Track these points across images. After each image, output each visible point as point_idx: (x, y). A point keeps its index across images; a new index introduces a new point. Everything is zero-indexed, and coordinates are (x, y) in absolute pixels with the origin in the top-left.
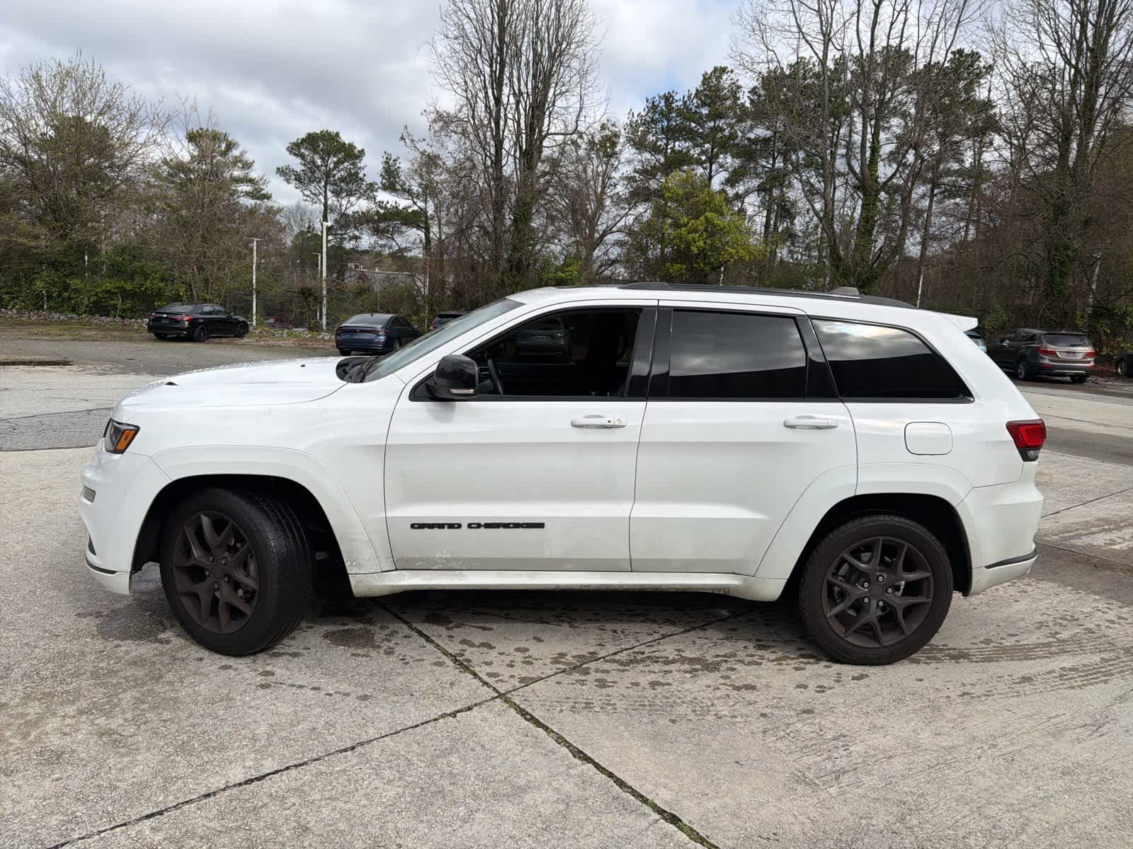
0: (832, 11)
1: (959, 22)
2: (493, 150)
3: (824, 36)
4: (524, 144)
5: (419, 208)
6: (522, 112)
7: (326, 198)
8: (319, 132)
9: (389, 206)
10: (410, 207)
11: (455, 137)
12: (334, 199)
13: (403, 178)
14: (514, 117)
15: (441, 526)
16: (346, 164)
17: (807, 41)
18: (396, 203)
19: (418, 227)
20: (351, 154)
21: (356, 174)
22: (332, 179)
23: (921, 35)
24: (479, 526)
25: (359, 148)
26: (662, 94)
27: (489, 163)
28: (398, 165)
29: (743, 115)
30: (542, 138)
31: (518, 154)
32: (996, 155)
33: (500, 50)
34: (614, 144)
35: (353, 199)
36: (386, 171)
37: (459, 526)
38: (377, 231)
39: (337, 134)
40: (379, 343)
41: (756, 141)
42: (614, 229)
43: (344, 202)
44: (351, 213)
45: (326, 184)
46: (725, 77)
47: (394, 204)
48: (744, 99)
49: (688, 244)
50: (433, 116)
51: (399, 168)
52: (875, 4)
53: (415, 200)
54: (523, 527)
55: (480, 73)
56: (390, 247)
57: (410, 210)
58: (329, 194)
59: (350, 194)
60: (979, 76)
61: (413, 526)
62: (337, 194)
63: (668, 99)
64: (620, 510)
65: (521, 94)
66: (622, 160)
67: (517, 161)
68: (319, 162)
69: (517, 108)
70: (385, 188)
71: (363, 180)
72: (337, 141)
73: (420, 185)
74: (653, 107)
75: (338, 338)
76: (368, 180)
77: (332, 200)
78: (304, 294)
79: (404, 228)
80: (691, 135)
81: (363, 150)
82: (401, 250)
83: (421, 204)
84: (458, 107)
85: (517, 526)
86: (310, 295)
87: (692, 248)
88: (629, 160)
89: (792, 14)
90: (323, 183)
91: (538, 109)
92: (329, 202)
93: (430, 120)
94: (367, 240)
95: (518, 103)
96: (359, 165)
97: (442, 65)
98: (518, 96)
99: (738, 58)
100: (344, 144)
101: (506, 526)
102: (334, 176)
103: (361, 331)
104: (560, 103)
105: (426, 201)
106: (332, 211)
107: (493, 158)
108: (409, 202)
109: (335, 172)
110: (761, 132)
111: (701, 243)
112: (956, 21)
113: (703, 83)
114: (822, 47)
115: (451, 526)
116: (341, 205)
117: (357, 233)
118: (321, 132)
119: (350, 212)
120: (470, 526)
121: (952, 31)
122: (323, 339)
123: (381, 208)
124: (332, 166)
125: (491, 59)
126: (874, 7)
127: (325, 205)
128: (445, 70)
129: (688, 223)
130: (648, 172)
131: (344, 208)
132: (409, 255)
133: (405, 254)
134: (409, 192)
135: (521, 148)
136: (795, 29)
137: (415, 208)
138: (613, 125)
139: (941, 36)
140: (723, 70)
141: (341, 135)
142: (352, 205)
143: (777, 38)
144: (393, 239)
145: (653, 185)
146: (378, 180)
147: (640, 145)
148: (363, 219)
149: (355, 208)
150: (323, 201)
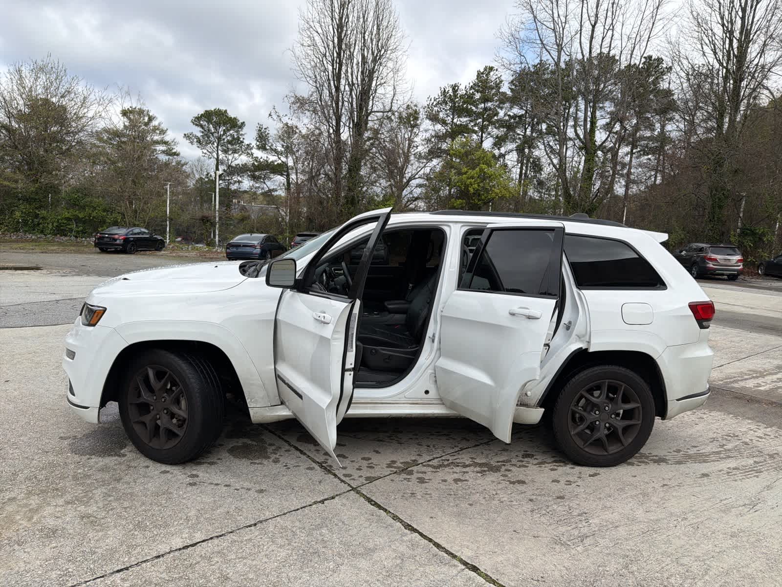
0: (563, 29)
1: (649, 38)
2: (334, 123)
3: (558, 46)
4: (356, 118)
5: (282, 162)
6: (354, 96)
7: (218, 154)
8: (213, 110)
9: (262, 160)
10: (276, 161)
11: (308, 114)
12: (223, 155)
13: (271, 141)
14: (349, 100)
16: (231, 132)
17: (546, 49)
18: (267, 157)
19: (282, 175)
20: (234, 124)
21: (238, 138)
22: (222, 142)
23: (623, 46)
25: (241, 121)
26: (451, 84)
27: (331, 131)
28: (267, 131)
29: (503, 99)
30: (368, 115)
31: (351, 125)
32: (674, 128)
33: (339, 54)
34: (416, 119)
35: (236, 155)
36: (259, 137)
38: (254, 178)
39: (226, 111)
40: (256, 254)
41: (515, 117)
42: (417, 176)
43: (230, 157)
45: (218, 145)
46: (492, 73)
47: (265, 159)
49: (467, 186)
50: (293, 99)
51: (268, 134)
52: (591, 25)
53: (280, 156)
55: (326, 70)
56: (263, 189)
57: (276, 163)
58: (220, 152)
59: (235, 151)
60: (663, 73)
62: (226, 152)
63: (455, 88)
65: (353, 84)
66: (421, 129)
67: (351, 130)
68: (213, 130)
69: (351, 94)
70: (259, 148)
71: (243, 142)
72: (226, 116)
73: (283, 146)
74: (444, 93)
75: (228, 250)
76: (246, 142)
78: (203, 220)
79: (272, 176)
80: (469, 113)
81: (244, 122)
82: (270, 191)
83: (283, 159)
84: (310, 93)
86: (208, 221)
87: (470, 189)
88: (427, 128)
89: (536, 31)
90: (216, 145)
91: (365, 94)
92: (220, 157)
93: (290, 102)
94: (247, 184)
95: (351, 90)
96: (241, 133)
97: (299, 64)
98: (351, 85)
99: (500, 61)
100: (231, 118)
102: (224, 139)
103: (244, 246)
104: (380, 90)
105: (287, 157)
106: (222, 164)
107: (334, 128)
108: (275, 158)
109: (224, 137)
111: (476, 186)
112: (648, 36)
114: (556, 54)
116: (228, 160)
117: (240, 179)
118: (215, 110)
119: (233, 164)
121: (644, 44)
122: (216, 251)
123: (257, 161)
124: (222, 133)
125: (333, 60)
126: (591, 27)
127: (217, 159)
128: (301, 68)
129: (467, 172)
130: (440, 138)
131: (230, 162)
132: (275, 194)
133: (273, 193)
134: (276, 151)
135: (353, 121)
136: (539, 42)
137: (280, 162)
138: (416, 106)
139: (637, 47)
140: (491, 69)
141: (228, 112)
142: (236, 159)
143: (526, 47)
144: (265, 183)
145: (444, 146)
146: (254, 143)
147: (434, 118)
148: (242, 170)
149: (237, 162)
150: (216, 156)
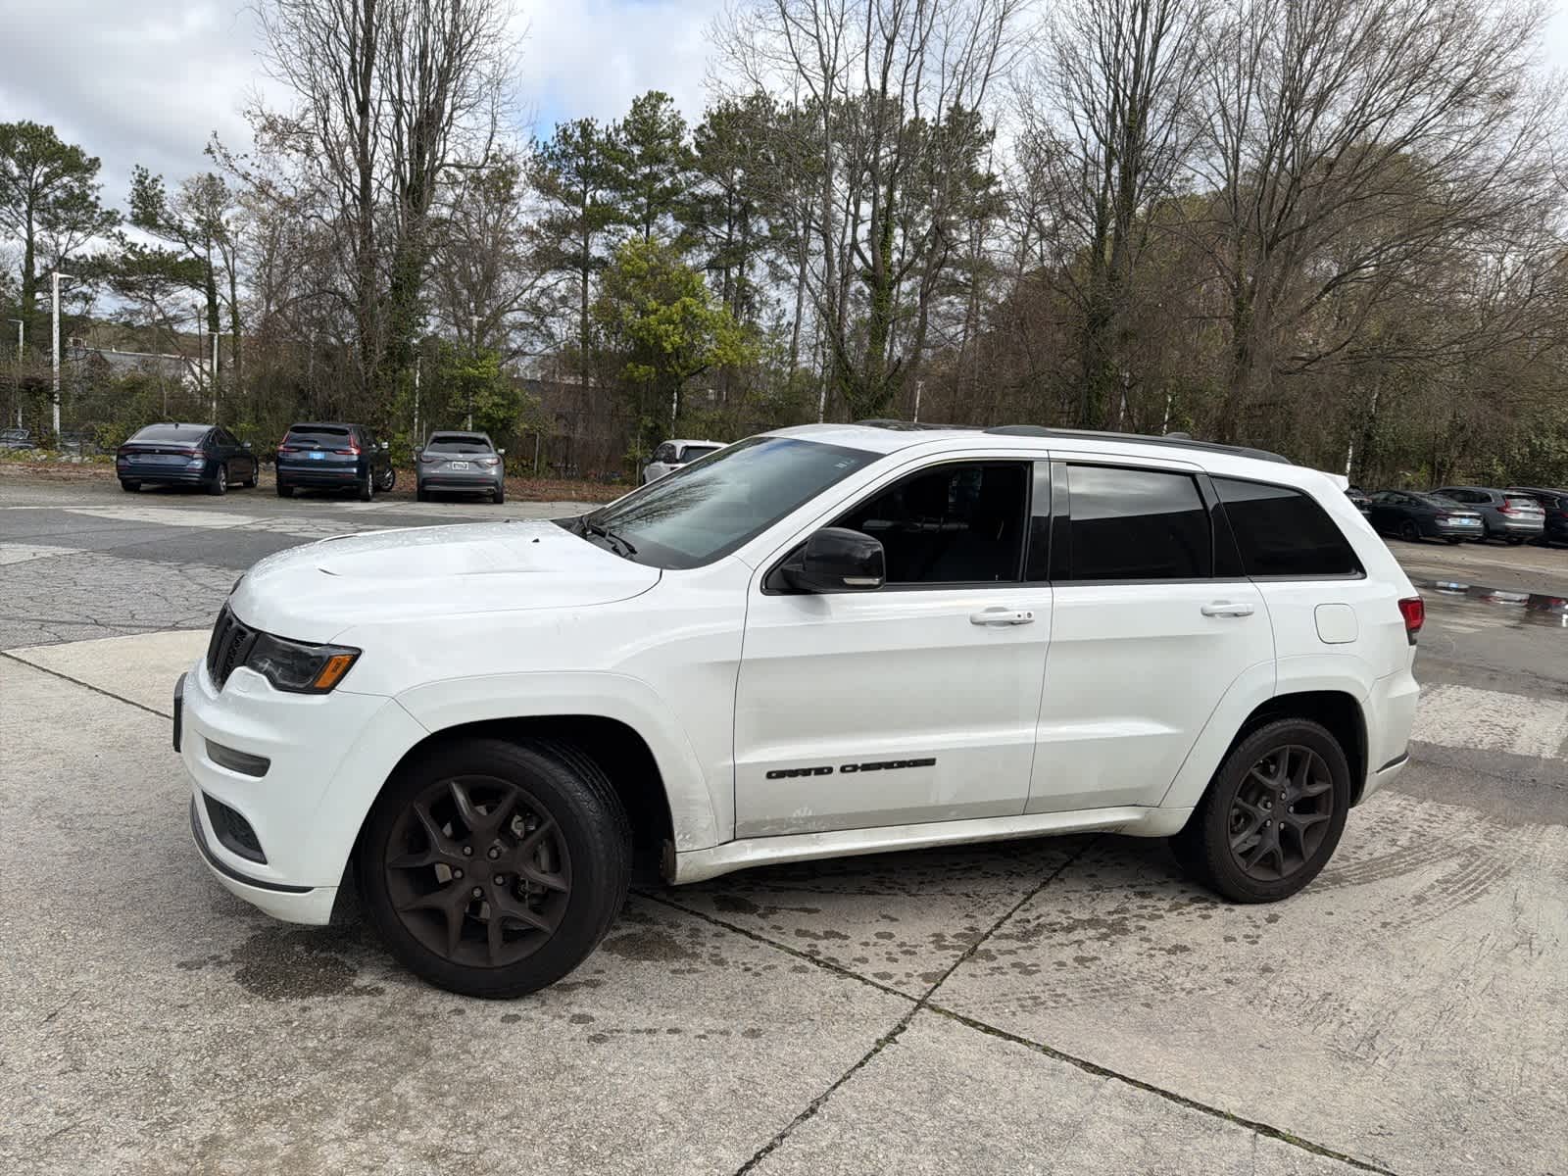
0: (837, 39)
1: (987, 75)
2: (357, 181)
3: (825, 70)
4: (408, 175)
5: (196, 255)
6: (405, 128)
7: (30, 230)
8: (15, 124)
9: (147, 251)
10: (180, 253)
11: (295, 156)
12: (44, 233)
13: (168, 208)
14: (393, 134)
15: (806, 772)
16: (66, 180)
17: (805, 76)
18: (160, 248)
19: (194, 286)
20: (73, 162)
21: (84, 197)
22: (42, 201)
23: (947, 85)
24: (855, 768)
25: (91, 155)
26: (577, 120)
27: (349, 198)
28: (159, 187)
29: (686, 161)
30: (434, 171)
31: (398, 190)
32: (1000, 242)
33: (367, 32)
34: (509, 185)
35: (78, 235)
36: (139, 196)
37: (830, 770)
38: (123, 287)
39: (50, 130)
40: (193, 470)
41: (706, 199)
42: (515, 305)
43: (63, 239)
44: (72, 258)
45: (30, 207)
46: (663, 106)
47: (156, 248)
48: (688, 140)
49: (658, 339)
50: (260, 122)
51: (162, 192)
52: (886, 38)
53: (190, 244)
54: (910, 766)
55: (336, 65)
56: (150, 314)
57: (180, 259)
58: (36, 226)
59: (73, 227)
61: (769, 775)
62: (50, 225)
63: (586, 128)
64: (1022, 733)
65: (401, 101)
66: (523, 209)
67: (397, 199)
68: (16, 172)
69: (397, 123)
70: (137, 222)
71: (96, 206)
72: (50, 141)
73: (198, 221)
74: (565, 137)
75: (122, 462)
76: (105, 206)
77: (40, 235)
78: (29, 389)
79: (170, 287)
80: (618, 184)
81: (97, 159)
82: (166, 320)
83: (201, 251)
84: (300, 112)
85: (902, 764)
86: (41, 390)
87: (665, 344)
88: (530, 207)
89: (785, 37)
90: (24, 207)
91: (428, 127)
92: (36, 238)
93: (257, 126)
94: (107, 304)
95: (399, 115)
96: (90, 182)
97: (276, 44)
98: (398, 103)
100: (64, 146)
101: (889, 766)
102: (46, 196)
103: (162, 452)
104: (463, 120)
105: (208, 247)
106: (41, 253)
107: (357, 192)
108: (179, 246)
109: (47, 190)
110: (713, 187)
111: (677, 338)
112: (984, 73)
113: (634, 113)
114: (823, 85)
115: (820, 771)
116: (57, 245)
117: (85, 289)
118: (20, 124)
119: (70, 256)
120: (843, 769)
121: (979, 85)
122: (69, 462)
123: (134, 253)
124: (41, 180)
125: (353, 44)
126: (885, 42)
127: (30, 242)
128: (280, 53)
129: (657, 310)
130: (559, 228)
131: (62, 249)
132: (182, 329)
133: (175, 327)
134: (179, 231)
135: (403, 181)
136: (791, 58)
137: (191, 255)
138: (510, 158)
139: (966, 89)
140: (661, 97)
141: (56, 132)
142: (77, 245)
143: (766, 66)
144: (153, 302)
145: (568, 247)
146: (126, 210)
147: (547, 188)
148: (97, 268)
149: (79, 251)
150: (25, 235)
